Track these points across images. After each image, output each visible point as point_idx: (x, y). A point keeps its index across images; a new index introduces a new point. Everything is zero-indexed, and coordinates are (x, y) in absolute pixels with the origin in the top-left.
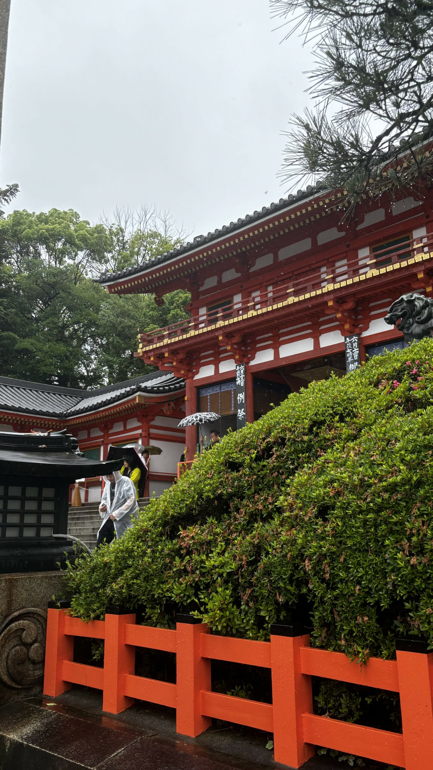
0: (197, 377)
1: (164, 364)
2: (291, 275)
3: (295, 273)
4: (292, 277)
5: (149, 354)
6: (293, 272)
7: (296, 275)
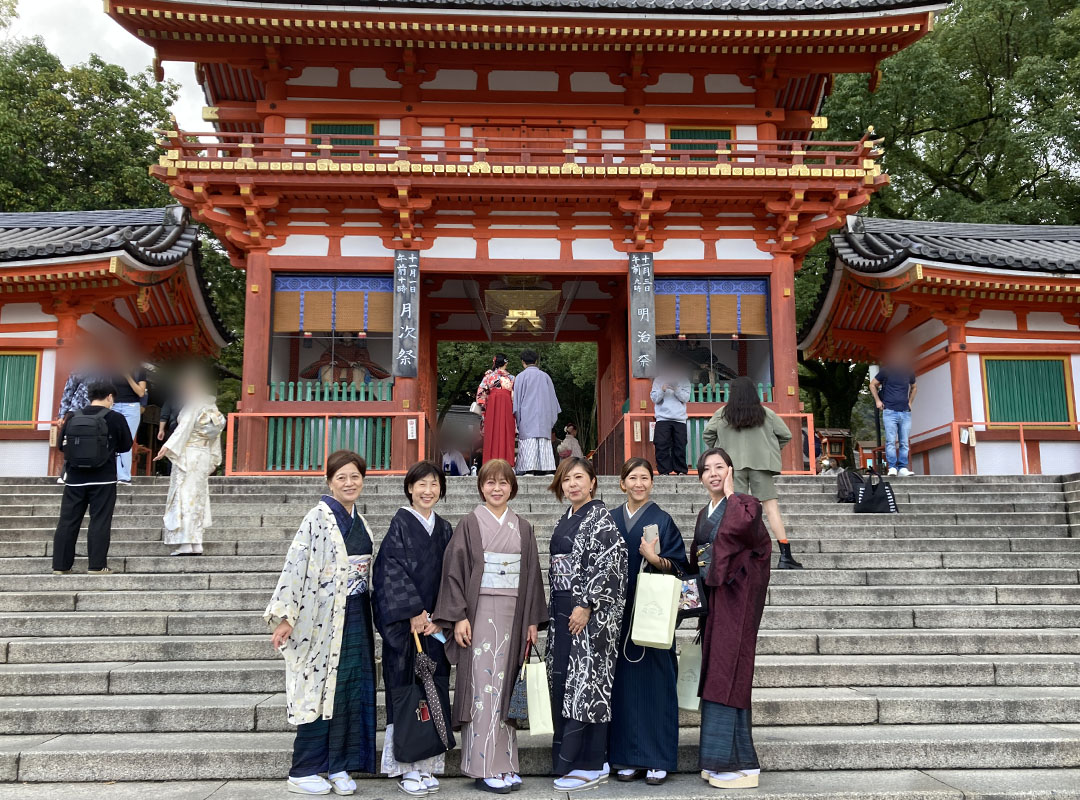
0: (275, 252)
1: (214, 206)
2: (519, 122)
3: (528, 122)
4: (519, 126)
5: (192, 178)
6: (523, 118)
7: (528, 126)
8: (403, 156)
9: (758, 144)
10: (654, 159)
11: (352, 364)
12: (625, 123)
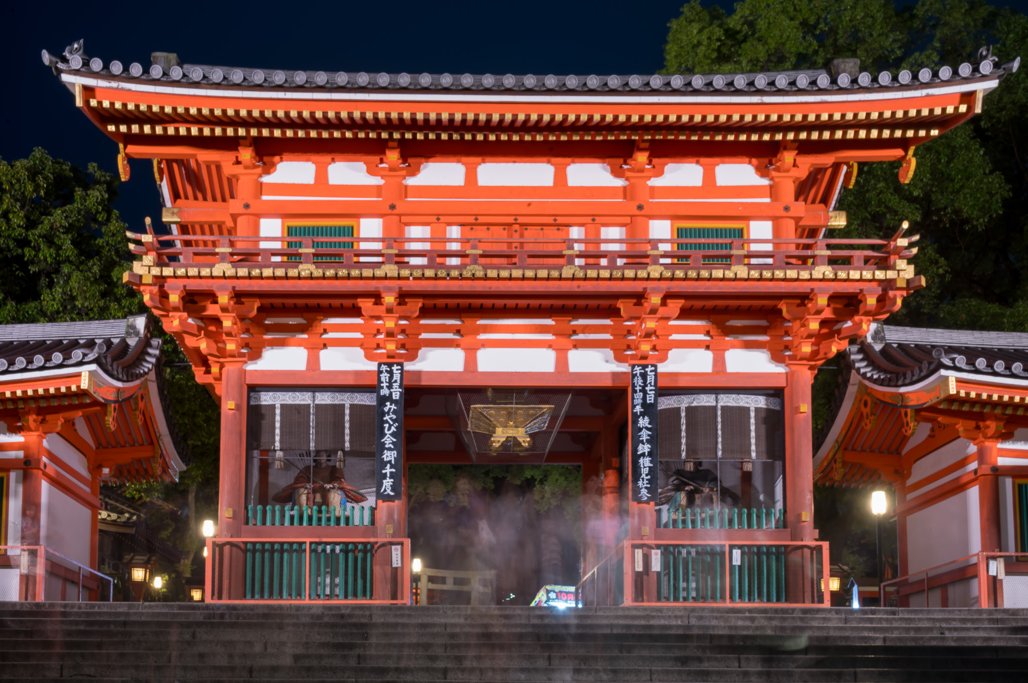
0: (252, 366)
2: (511, 220)
3: (521, 220)
4: (511, 225)
6: (515, 216)
7: (521, 225)
8: (388, 259)
9: (774, 243)
10: (662, 261)
11: (328, 486)
12: (628, 220)
